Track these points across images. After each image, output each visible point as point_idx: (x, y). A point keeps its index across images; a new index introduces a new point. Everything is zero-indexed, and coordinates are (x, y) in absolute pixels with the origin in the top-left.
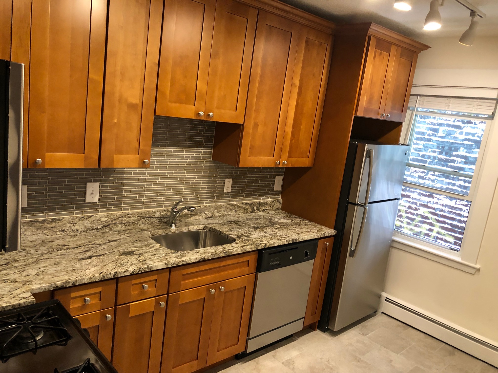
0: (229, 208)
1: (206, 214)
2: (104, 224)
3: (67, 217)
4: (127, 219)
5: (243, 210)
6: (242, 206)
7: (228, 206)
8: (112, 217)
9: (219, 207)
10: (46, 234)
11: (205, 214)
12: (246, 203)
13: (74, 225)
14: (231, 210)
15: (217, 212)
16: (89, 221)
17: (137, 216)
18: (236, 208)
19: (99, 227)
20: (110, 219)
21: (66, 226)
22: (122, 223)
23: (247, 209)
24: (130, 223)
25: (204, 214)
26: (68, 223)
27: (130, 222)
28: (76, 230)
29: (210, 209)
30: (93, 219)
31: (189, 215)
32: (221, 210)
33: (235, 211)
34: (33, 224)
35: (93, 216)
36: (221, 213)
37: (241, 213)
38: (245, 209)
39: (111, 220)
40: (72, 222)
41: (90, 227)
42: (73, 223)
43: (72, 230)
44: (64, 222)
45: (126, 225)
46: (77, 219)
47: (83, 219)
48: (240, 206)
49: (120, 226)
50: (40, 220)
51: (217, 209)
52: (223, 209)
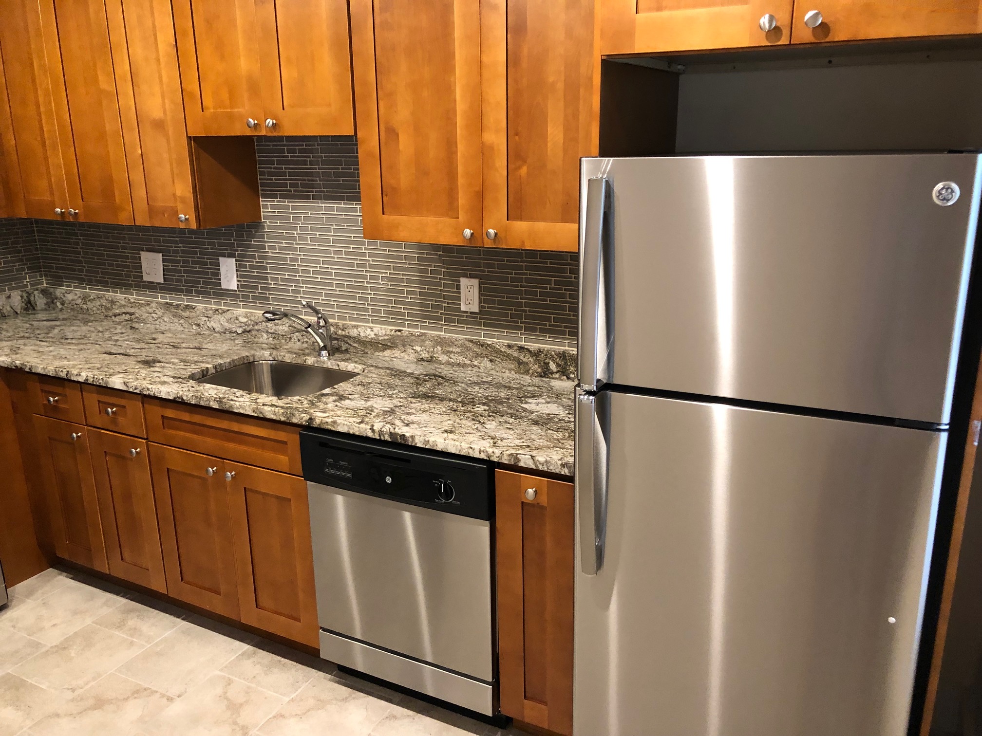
0: (471, 349)
1: (416, 352)
2: (244, 327)
3: (200, 306)
4: (274, 328)
5: (513, 364)
6: (509, 351)
7: (470, 345)
8: (253, 318)
9: (446, 343)
10: (182, 326)
11: (413, 349)
12: (521, 349)
13: (209, 320)
14: (477, 354)
15: (443, 353)
16: (225, 317)
17: (287, 325)
18: (493, 354)
19: (240, 331)
20: (251, 320)
21: (200, 319)
22: (267, 332)
23: (527, 363)
24: (278, 334)
25: (413, 351)
26: (202, 315)
27: (279, 332)
28: (212, 329)
29: (423, 341)
30: (228, 315)
31: (380, 346)
32: (451, 349)
33: (491, 361)
34: (168, 307)
35: (228, 310)
36: (452, 356)
37: (510, 370)
38: (520, 363)
39: (252, 323)
40: (206, 315)
41: (227, 328)
42: (207, 317)
43: (208, 327)
44: (198, 312)
45: (274, 338)
46: (211, 312)
47: (217, 312)
48: (501, 351)
49: (265, 336)
50: (174, 304)
51: (441, 346)
52: (458, 350)
